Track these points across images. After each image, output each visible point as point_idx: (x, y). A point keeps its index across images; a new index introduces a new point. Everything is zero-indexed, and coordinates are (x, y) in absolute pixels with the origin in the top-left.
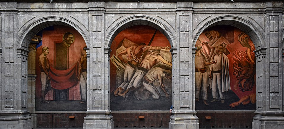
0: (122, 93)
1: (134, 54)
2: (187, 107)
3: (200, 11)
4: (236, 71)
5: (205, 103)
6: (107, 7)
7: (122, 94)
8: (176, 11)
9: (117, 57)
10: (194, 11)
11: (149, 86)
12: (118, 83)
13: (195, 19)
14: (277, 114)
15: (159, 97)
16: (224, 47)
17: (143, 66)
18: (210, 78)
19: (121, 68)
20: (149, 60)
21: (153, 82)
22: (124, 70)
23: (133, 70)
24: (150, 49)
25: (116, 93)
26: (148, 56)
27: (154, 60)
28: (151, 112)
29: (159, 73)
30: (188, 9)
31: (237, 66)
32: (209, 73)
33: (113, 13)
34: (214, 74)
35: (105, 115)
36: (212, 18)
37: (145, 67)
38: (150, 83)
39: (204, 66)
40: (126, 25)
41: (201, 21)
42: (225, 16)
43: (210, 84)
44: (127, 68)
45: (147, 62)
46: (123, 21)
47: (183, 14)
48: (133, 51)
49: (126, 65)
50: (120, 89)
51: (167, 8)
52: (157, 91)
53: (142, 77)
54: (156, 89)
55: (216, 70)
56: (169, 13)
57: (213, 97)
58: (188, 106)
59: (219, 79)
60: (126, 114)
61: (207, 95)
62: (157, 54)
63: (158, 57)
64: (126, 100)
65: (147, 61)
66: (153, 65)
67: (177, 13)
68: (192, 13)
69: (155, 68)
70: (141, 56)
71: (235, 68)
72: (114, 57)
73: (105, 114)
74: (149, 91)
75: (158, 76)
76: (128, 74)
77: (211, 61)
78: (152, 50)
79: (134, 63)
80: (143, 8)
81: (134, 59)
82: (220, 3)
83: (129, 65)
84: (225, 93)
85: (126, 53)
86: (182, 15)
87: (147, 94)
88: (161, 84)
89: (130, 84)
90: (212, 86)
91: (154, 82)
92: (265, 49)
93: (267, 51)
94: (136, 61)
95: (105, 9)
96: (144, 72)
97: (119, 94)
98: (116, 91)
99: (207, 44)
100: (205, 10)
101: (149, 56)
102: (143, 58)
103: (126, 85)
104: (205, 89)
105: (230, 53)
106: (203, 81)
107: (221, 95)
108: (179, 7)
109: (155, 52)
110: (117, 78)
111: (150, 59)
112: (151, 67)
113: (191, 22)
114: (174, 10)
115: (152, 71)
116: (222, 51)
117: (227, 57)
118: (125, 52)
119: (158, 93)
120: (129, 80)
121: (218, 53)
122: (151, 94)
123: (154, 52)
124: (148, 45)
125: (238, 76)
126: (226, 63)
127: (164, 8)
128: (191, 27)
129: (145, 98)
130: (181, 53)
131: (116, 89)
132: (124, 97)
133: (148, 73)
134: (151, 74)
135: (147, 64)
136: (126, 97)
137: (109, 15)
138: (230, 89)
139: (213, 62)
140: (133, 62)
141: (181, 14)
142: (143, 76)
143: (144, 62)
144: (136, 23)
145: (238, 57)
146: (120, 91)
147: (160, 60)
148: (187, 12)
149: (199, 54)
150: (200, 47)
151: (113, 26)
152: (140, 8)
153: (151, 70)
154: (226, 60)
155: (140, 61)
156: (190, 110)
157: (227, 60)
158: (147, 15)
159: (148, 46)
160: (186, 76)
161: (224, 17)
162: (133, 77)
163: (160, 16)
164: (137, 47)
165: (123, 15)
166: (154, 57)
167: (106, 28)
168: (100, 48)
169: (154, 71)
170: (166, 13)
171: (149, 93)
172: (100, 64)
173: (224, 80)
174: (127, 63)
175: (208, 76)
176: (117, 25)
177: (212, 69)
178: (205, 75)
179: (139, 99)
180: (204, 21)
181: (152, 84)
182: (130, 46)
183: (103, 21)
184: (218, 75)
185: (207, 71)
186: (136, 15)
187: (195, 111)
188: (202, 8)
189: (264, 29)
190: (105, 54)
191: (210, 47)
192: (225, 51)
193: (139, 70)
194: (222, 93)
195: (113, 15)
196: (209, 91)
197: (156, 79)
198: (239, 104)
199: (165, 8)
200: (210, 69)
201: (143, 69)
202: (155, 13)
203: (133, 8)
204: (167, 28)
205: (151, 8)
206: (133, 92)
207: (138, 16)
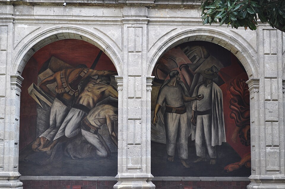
0: (45, 146)
1: (67, 82)
2: (138, 168)
3: (159, 22)
4: (235, 112)
5: (184, 164)
6: (17, 13)
7: (46, 149)
8: (122, 21)
9: (38, 87)
10: (149, 21)
11: (92, 135)
12: (39, 129)
13: (152, 33)
14: (276, 180)
15: (108, 153)
16: (215, 72)
17: (81, 102)
18: (192, 123)
19: (45, 105)
20: (92, 92)
21: (98, 129)
22: (50, 108)
23: (65, 108)
24: (94, 73)
25: (36, 146)
26: (91, 85)
27: (99, 93)
28: (94, 180)
29: (108, 113)
30: (141, 18)
31: (236, 104)
32: (190, 115)
33: (26, 22)
34: (199, 117)
35: (8, 180)
36: (178, 31)
37: (85, 104)
38: (93, 130)
39: (182, 103)
40: (46, 39)
41: (161, 36)
42: (196, 29)
43: (193, 132)
44: (55, 104)
45: (88, 95)
46: (42, 35)
47: (133, 26)
48: (65, 78)
49: (53, 100)
50: (42, 140)
51: (108, 16)
52: (104, 143)
53: (80, 120)
54: (102, 140)
55: (201, 110)
56: (112, 23)
57: (198, 155)
58: (138, 166)
59: (207, 125)
60: (50, 182)
61: (187, 151)
62: (105, 82)
63: (107, 88)
64: (52, 159)
65: (89, 93)
66: (99, 100)
67: (124, 24)
68: (147, 24)
69: (102, 105)
70: (79, 86)
71: (232, 107)
72: (34, 87)
73: (9, 178)
74: (90, 144)
75: (105, 119)
76: (56, 115)
77: (194, 95)
78: (97, 76)
79: (67, 97)
80: (73, 16)
81: (67, 90)
82: (189, 10)
83: (58, 100)
84: (216, 148)
85: (55, 80)
86: (131, 27)
87: (88, 148)
88: (110, 132)
89: (59, 132)
90: (195, 137)
91: (100, 129)
92: (258, 80)
93: (260, 84)
94: (70, 93)
95: (13, 17)
96: (84, 112)
97: (40, 148)
98: (36, 143)
99: (186, 67)
100: (168, 19)
101: (93, 85)
102: (82, 90)
103: (52, 133)
104: (183, 141)
105: (224, 83)
106: (182, 128)
107: (210, 151)
108: (127, 15)
109: (103, 79)
110: (38, 121)
111: (94, 90)
112: (95, 103)
113: (145, 38)
114: (119, 20)
115: (96, 110)
116: (212, 80)
117: (220, 89)
118: (52, 78)
119: (106, 146)
120: (58, 124)
121: (205, 83)
122: (93, 148)
123: (100, 80)
124: (91, 68)
125: (238, 120)
126: (219, 98)
127: (104, 15)
128: (145, 44)
129: (84, 155)
130: (129, 84)
131: (35, 140)
132: (48, 152)
133: (90, 114)
134: (94, 116)
135: (88, 99)
136: (51, 154)
137: (20, 26)
138: (226, 141)
139: (198, 96)
140: (65, 95)
141: (130, 25)
142: (82, 119)
143: (83, 95)
144: (63, 37)
145: (238, 89)
146: (42, 143)
147: (110, 92)
148: (139, 22)
149: (174, 84)
150: (176, 72)
151: (26, 41)
152: (67, 16)
153: (95, 108)
154: (218, 94)
155: (76, 94)
156: (141, 173)
157: (220, 94)
158: (78, 26)
159: (91, 70)
160: (136, 119)
161: (196, 31)
162: (65, 121)
163: (98, 28)
164: (73, 71)
165: (42, 26)
166: (100, 87)
167: (15, 45)
168: (4, 76)
169: (99, 111)
170: (107, 23)
171: (90, 147)
172: (3, 99)
173: (216, 127)
174: (55, 96)
175: (188, 119)
176: (31, 41)
177: (196, 108)
178: (184, 117)
179: (74, 157)
180: (166, 36)
181: (96, 133)
182: (60, 69)
183: (11, 34)
184: (205, 118)
185: (187, 110)
186: (60, 26)
187: (150, 175)
188: (162, 16)
189: (256, 49)
190: (11, 84)
191: (192, 72)
192: (216, 79)
193: (74, 109)
194: (212, 148)
195: (26, 26)
196: (191, 144)
197: (102, 124)
198: (239, 166)
199: (106, 16)
200: (192, 108)
201: (81, 107)
202: (91, 23)
203: (57, 14)
204: (108, 47)
205: (84, 15)
206: (64, 146)
207: (64, 28)
